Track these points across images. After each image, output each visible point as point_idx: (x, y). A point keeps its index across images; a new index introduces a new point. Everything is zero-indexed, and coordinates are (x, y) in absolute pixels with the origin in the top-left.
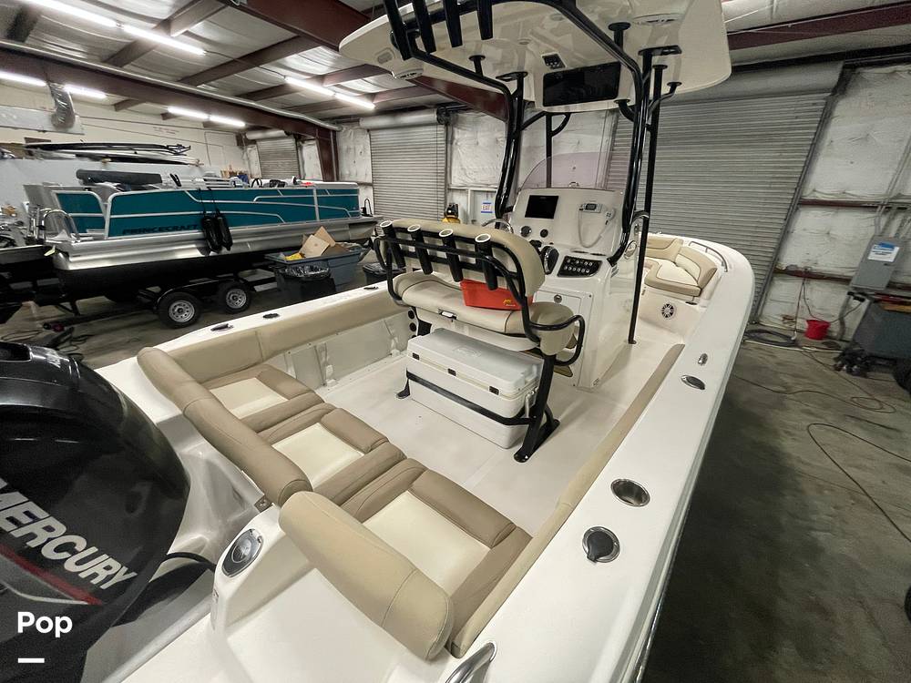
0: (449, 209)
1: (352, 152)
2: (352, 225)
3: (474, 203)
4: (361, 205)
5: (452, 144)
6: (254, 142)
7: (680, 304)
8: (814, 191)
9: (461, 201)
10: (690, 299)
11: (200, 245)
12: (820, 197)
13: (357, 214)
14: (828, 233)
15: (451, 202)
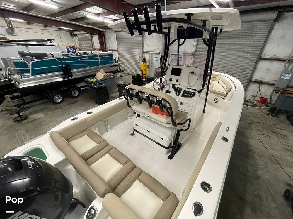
0: (143, 60)
1: (110, 39)
2: (111, 66)
3: (152, 57)
4: (114, 58)
5: (144, 37)
6: (76, 35)
7: (220, 99)
8: (265, 55)
9: (147, 56)
10: (223, 97)
11: (62, 77)
12: (267, 57)
13: (113, 63)
14: (268, 69)
15: (144, 57)
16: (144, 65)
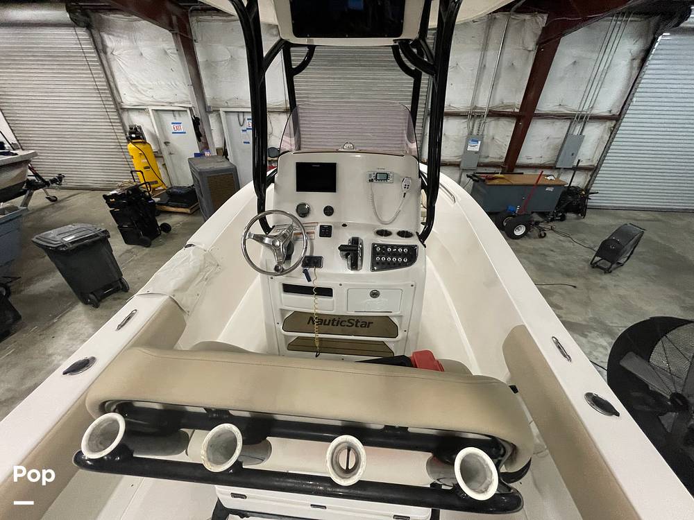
3: (161, 124)
5: (105, 53)
9: (145, 122)
15: (131, 124)
16: (140, 152)
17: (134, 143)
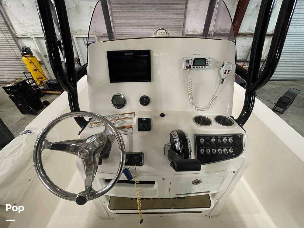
3: (41, 46)
9: (30, 45)
12: (189, 33)
15: (24, 46)
16: (30, 62)
17: (25, 57)
